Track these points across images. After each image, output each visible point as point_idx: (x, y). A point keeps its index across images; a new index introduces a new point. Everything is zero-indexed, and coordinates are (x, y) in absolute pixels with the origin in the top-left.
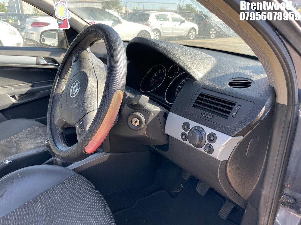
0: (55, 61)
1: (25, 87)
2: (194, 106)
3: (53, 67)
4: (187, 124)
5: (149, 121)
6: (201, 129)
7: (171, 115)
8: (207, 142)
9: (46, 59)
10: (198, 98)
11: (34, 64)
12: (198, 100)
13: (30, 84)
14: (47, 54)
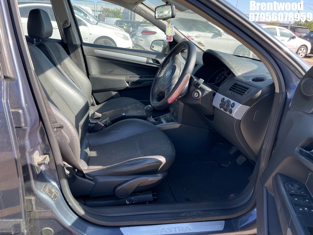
0: (158, 62)
1: (136, 78)
2: (230, 90)
3: (156, 66)
4: (223, 99)
5: (204, 95)
6: (229, 101)
7: (217, 94)
8: (230, 108)
9: (153, 60)
10: (233, 86)
11: (145, 63)
12: (233, 87)
13: (139, 76)
14: (154, 57)
